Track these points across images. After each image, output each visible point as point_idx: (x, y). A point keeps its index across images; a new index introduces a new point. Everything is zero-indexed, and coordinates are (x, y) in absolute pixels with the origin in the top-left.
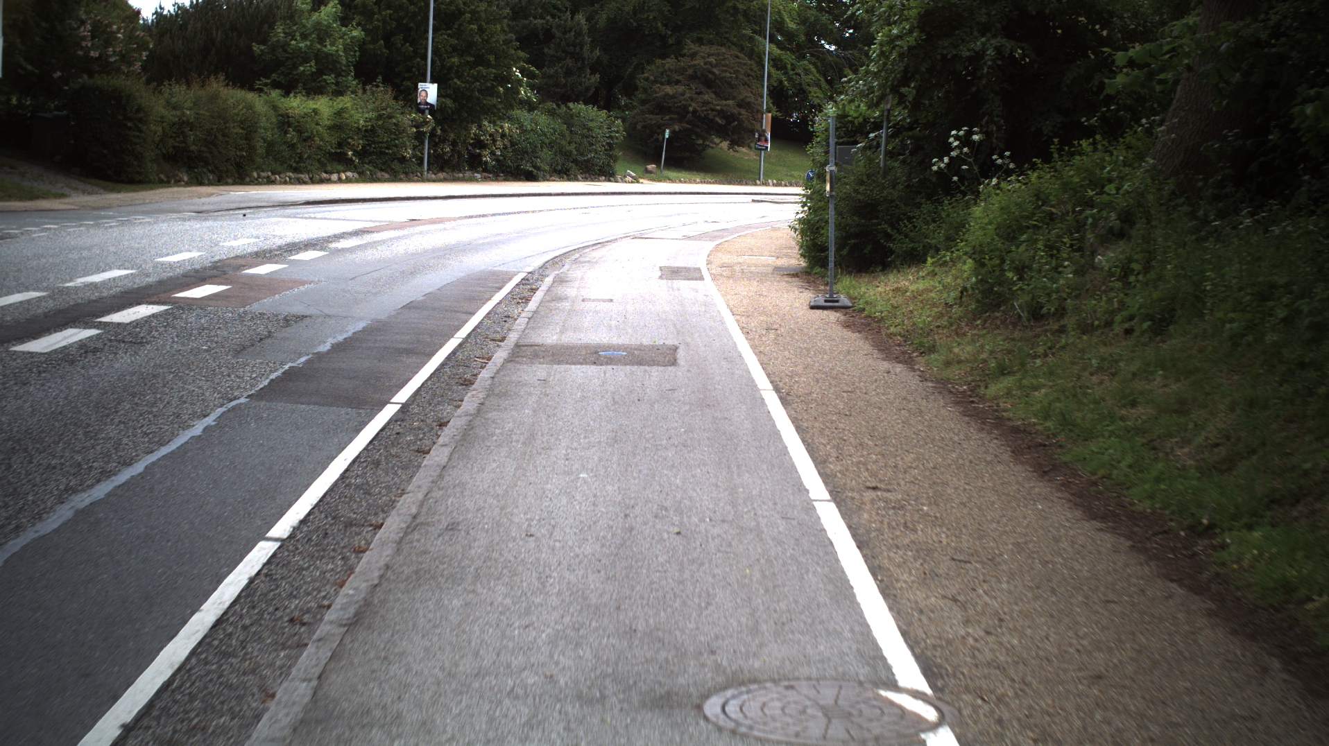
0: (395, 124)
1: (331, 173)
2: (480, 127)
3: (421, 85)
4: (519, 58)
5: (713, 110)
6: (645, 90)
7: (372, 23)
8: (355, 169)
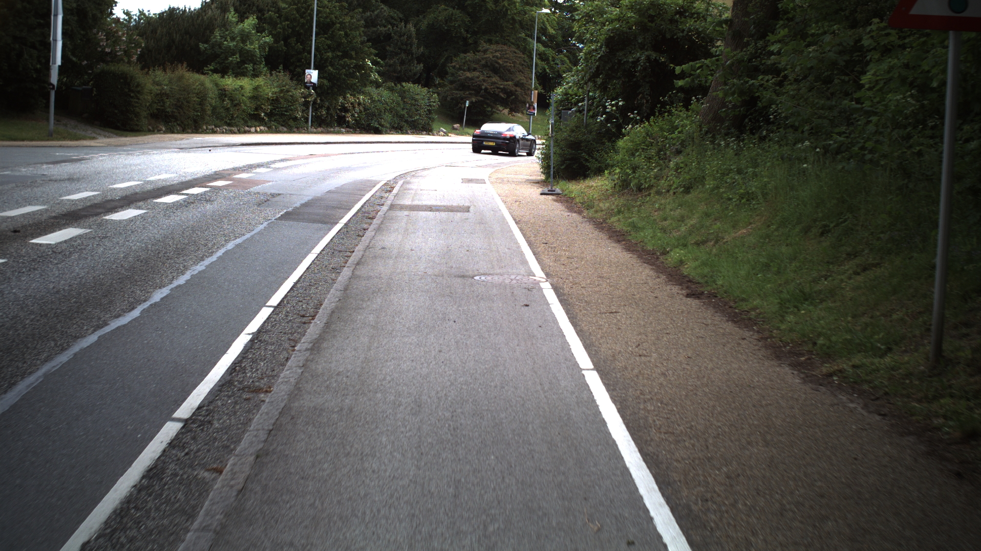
0: (291, 96)
1: (251, 127)
2: (345, 98)
3: (307, 71)
4: (371, 53)
5: (498, 88)
6: (453, 75)
7: (276, 30)
8: (265, 125)
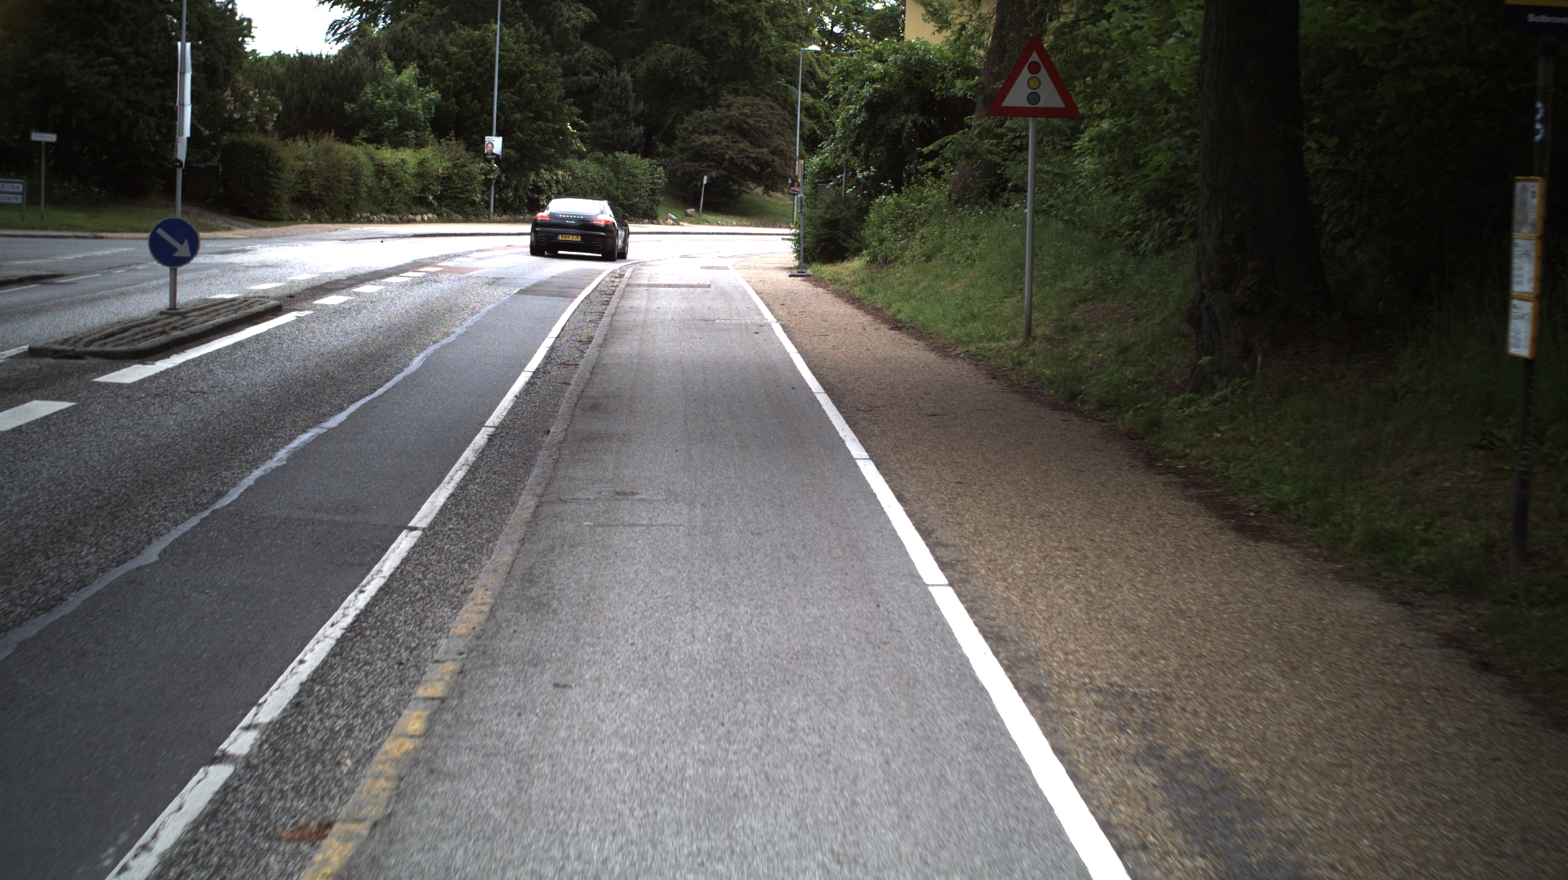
0: (468, 172)
1: (416, 214)
2: (537, 174)
3: (487, 138)
4: (573, 114)
5: (747, 157)
6: (684, 140)
7: (444, 82)
8: (434, 211)
